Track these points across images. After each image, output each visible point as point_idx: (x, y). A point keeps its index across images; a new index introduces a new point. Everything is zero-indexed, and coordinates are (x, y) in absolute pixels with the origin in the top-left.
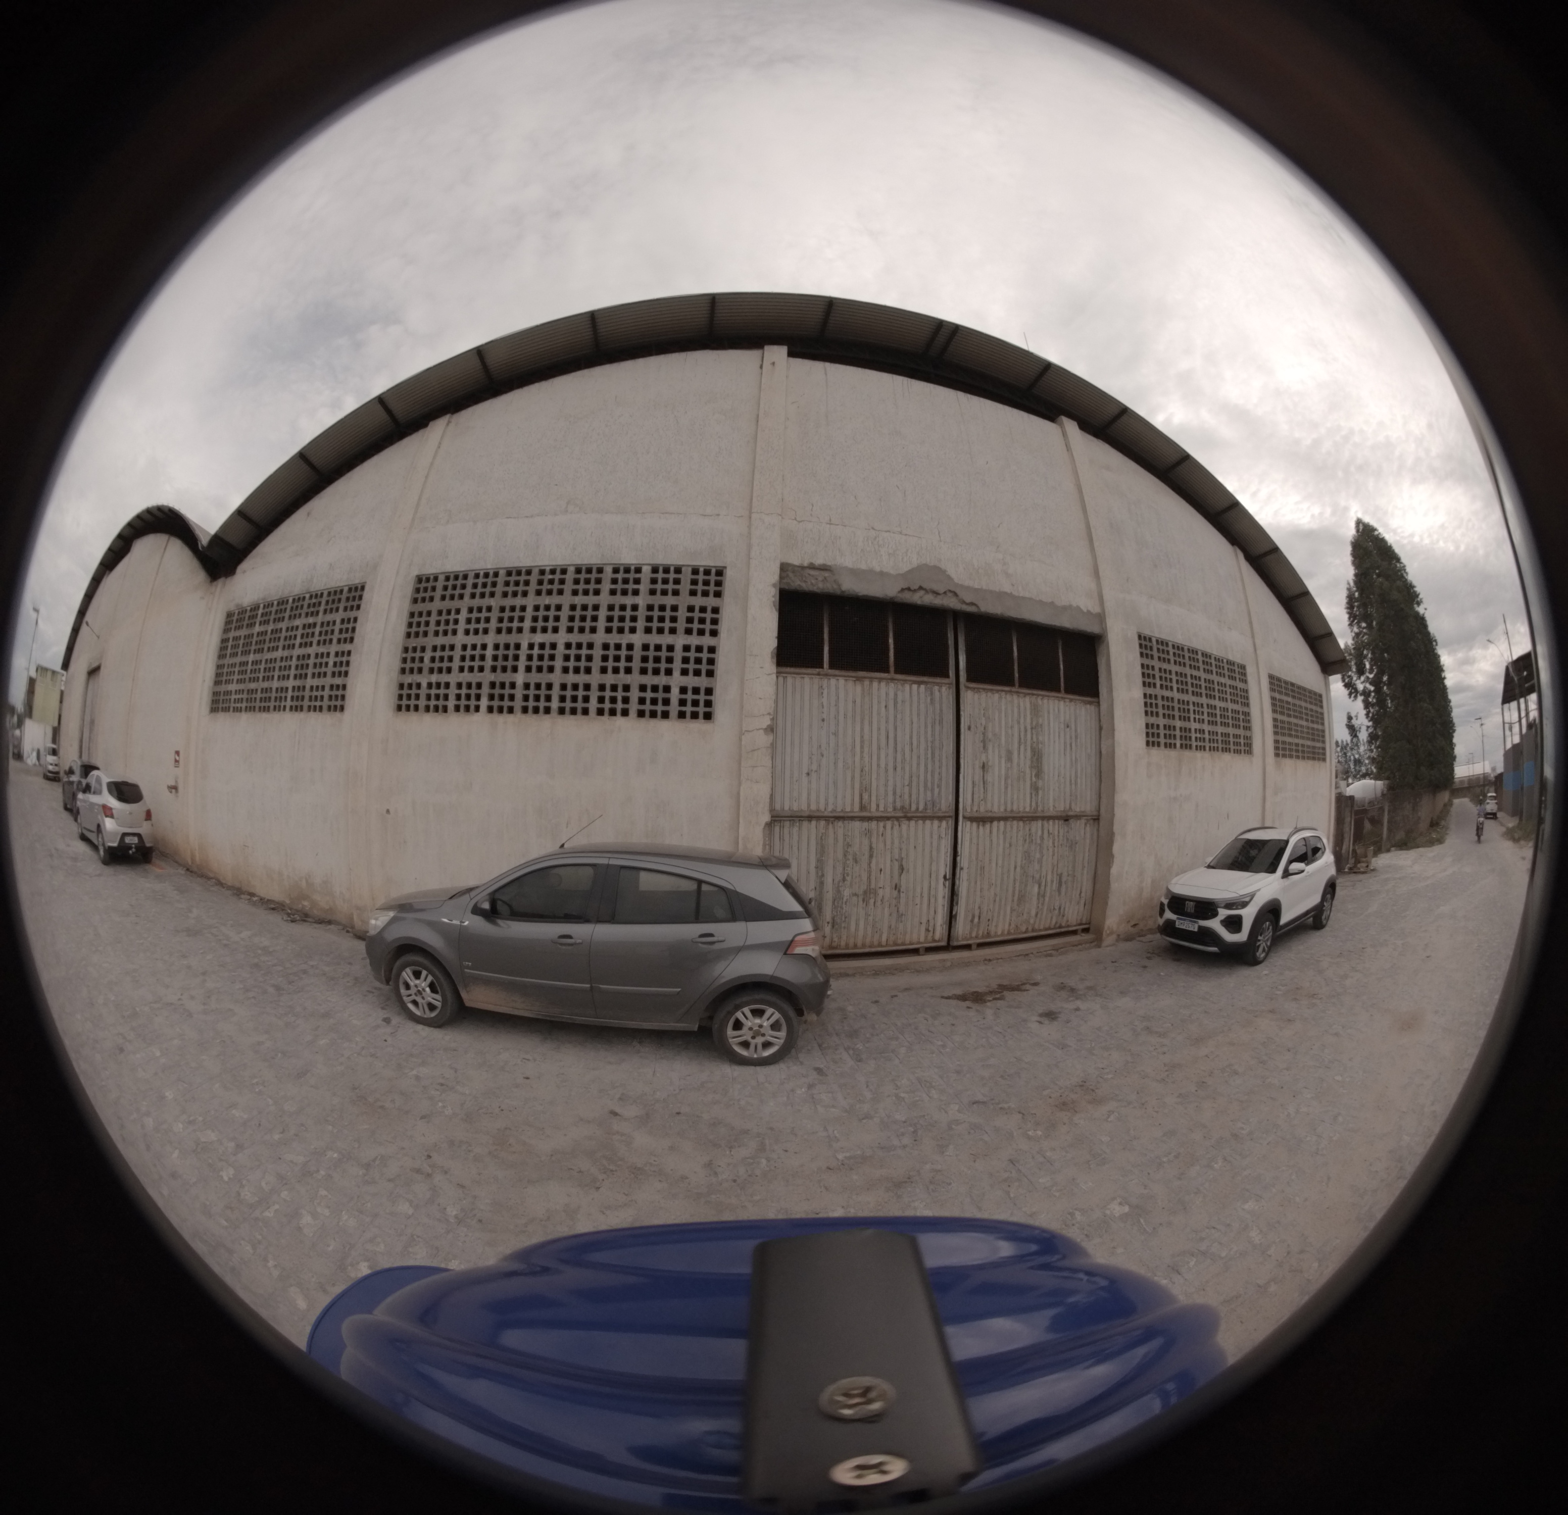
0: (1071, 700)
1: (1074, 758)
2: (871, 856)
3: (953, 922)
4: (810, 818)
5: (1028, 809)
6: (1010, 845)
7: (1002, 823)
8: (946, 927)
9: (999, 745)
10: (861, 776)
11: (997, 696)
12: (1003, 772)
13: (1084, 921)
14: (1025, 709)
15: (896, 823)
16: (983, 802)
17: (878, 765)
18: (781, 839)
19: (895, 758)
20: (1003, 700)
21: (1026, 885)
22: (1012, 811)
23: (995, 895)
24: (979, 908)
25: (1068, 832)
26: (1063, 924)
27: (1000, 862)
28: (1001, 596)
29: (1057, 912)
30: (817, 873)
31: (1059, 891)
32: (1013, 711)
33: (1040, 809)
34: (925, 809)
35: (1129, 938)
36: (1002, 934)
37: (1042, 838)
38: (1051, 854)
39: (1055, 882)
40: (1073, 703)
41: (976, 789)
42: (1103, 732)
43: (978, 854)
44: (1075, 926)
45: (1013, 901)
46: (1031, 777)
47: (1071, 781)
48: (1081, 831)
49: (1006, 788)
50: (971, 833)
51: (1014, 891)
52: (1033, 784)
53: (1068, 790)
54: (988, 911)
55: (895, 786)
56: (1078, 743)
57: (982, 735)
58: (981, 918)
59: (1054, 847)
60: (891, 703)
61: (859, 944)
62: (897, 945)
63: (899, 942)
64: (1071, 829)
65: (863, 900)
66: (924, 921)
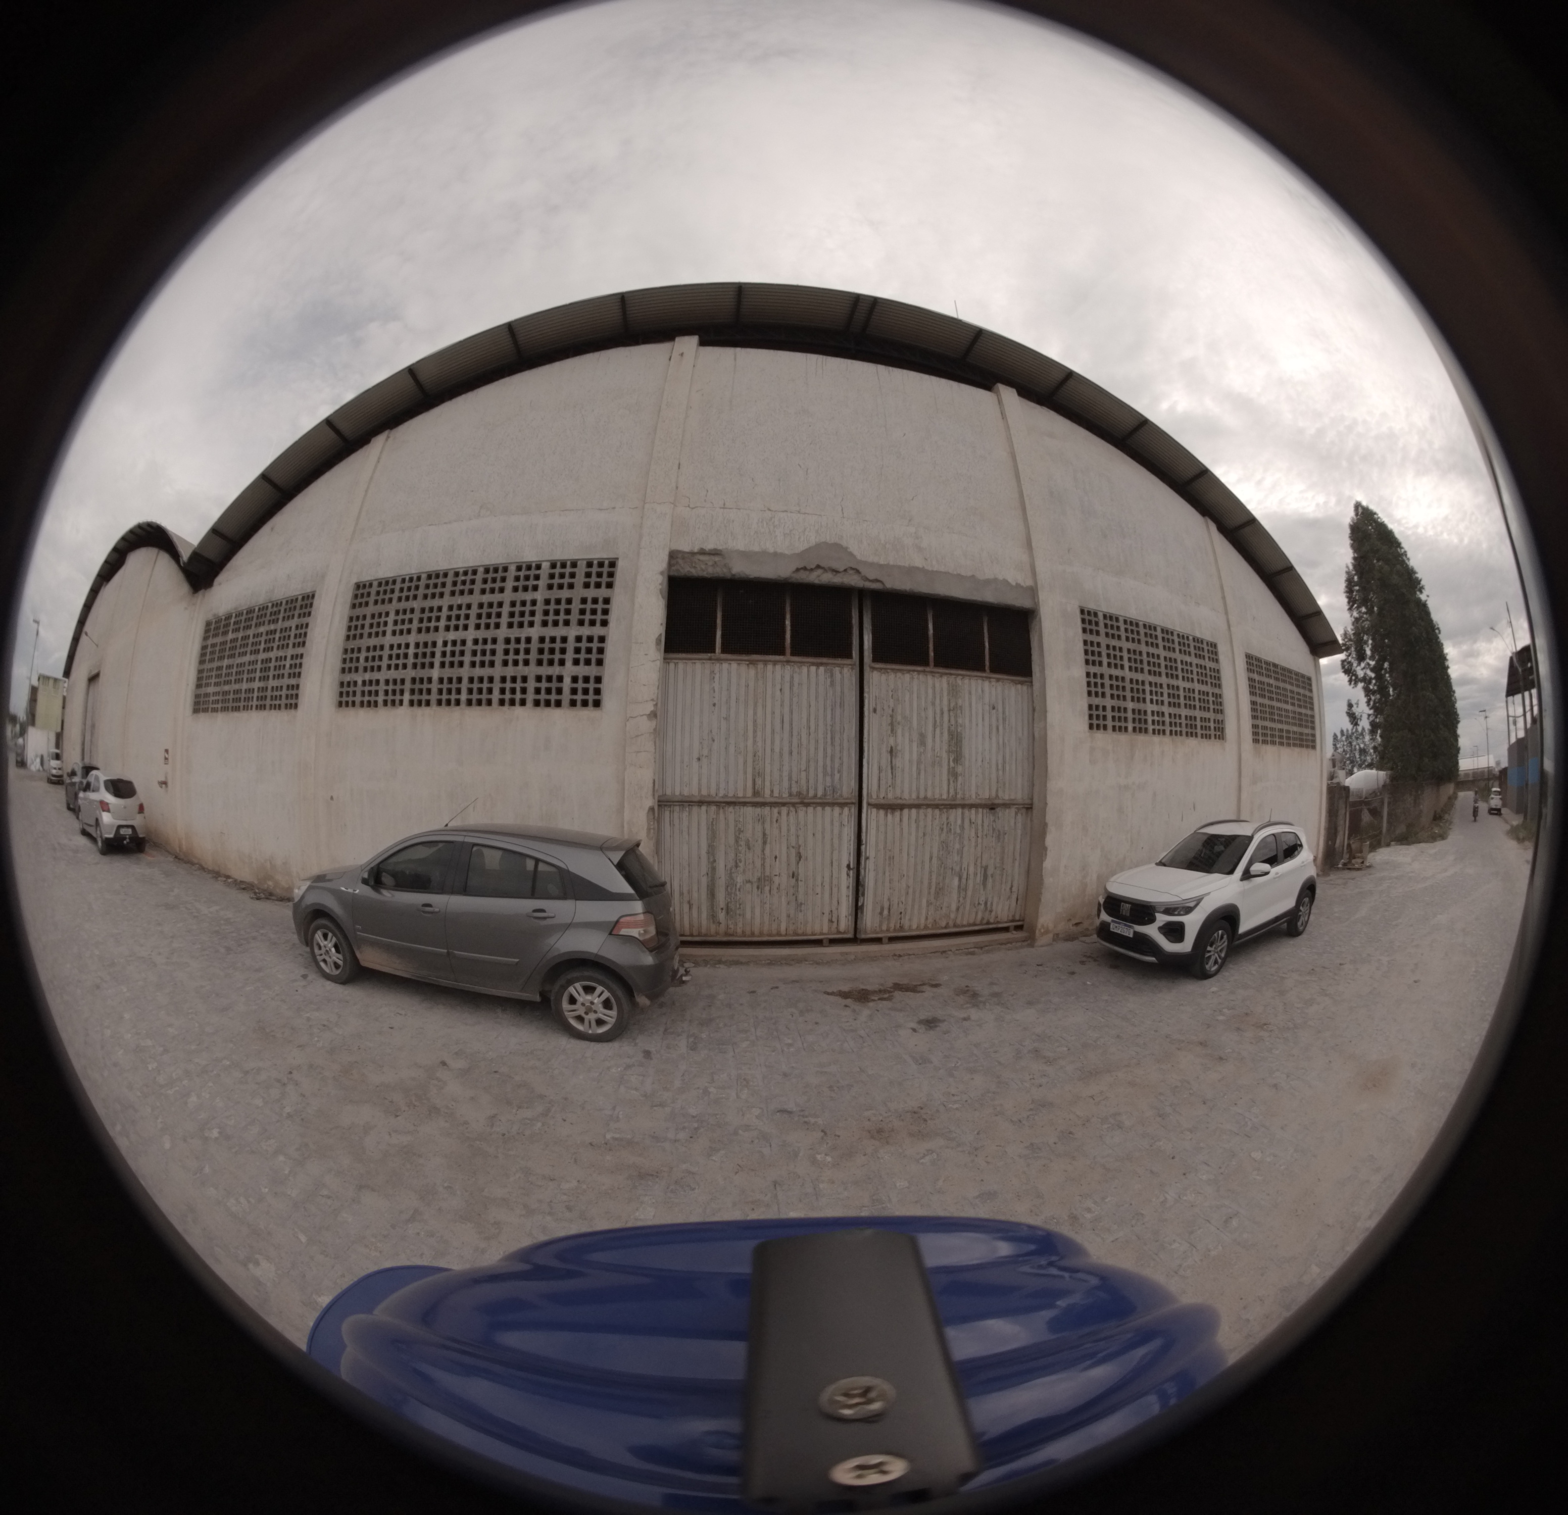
0: (998, 680)
1: (1001, 742)
2: (765, 843)
3: (859, 914)
4: (700, 803)
5: (945, 797)
6: (924, 835)
7: (914, 811)
8: (851, 919)
9: (909, 728)
10: (754, 761)
11: (907, 677)
12: (915, 756)
13: (1017, 918)
14: (941, 689)
15: (792, 809)
16: (891, 788)
17: (772, 750)
18: (672, 823)
19: (791, 743)
20: (915, 682)
21: (944, 878)
22: (926, 798)
23: (908, 887)
24: (889, 900)
25: (994, 821)
26: (992, 920)
27: (912, 853)
28: (911, 571)
29: (982, 907)
30: (709, 859)
31: (985, 884)
32: (927, 693)
33: (959, 796)
34: (825, 795)
35: (1070, 938)
36: (918, 928)
37: (962, 827)
38: (973, 844)
39: (979, 875)
40: (1000, 683)
41: (883, 775)
42: (1036, 715)
43: (886, 843)
44: (1006, 922)
45: (929, 893)
46: (949, 762)
47: (997, 765)
48: (1009, 820)
49: (919, 774)
50: (877, 821)
51: (930, 884)
52: (951, 770)
53: (994, 776)
54: (900, 903)
55: (791, 772)
56: (1007, 726)
57: (890, 718)
58: (892, 911)
59: (978, 837)
60: (787, 686)
61: (757, 932)
62: (797, 935)
63: (800, 932)
64: (999, 819)
65: (758, 888)
66: (827, 911)
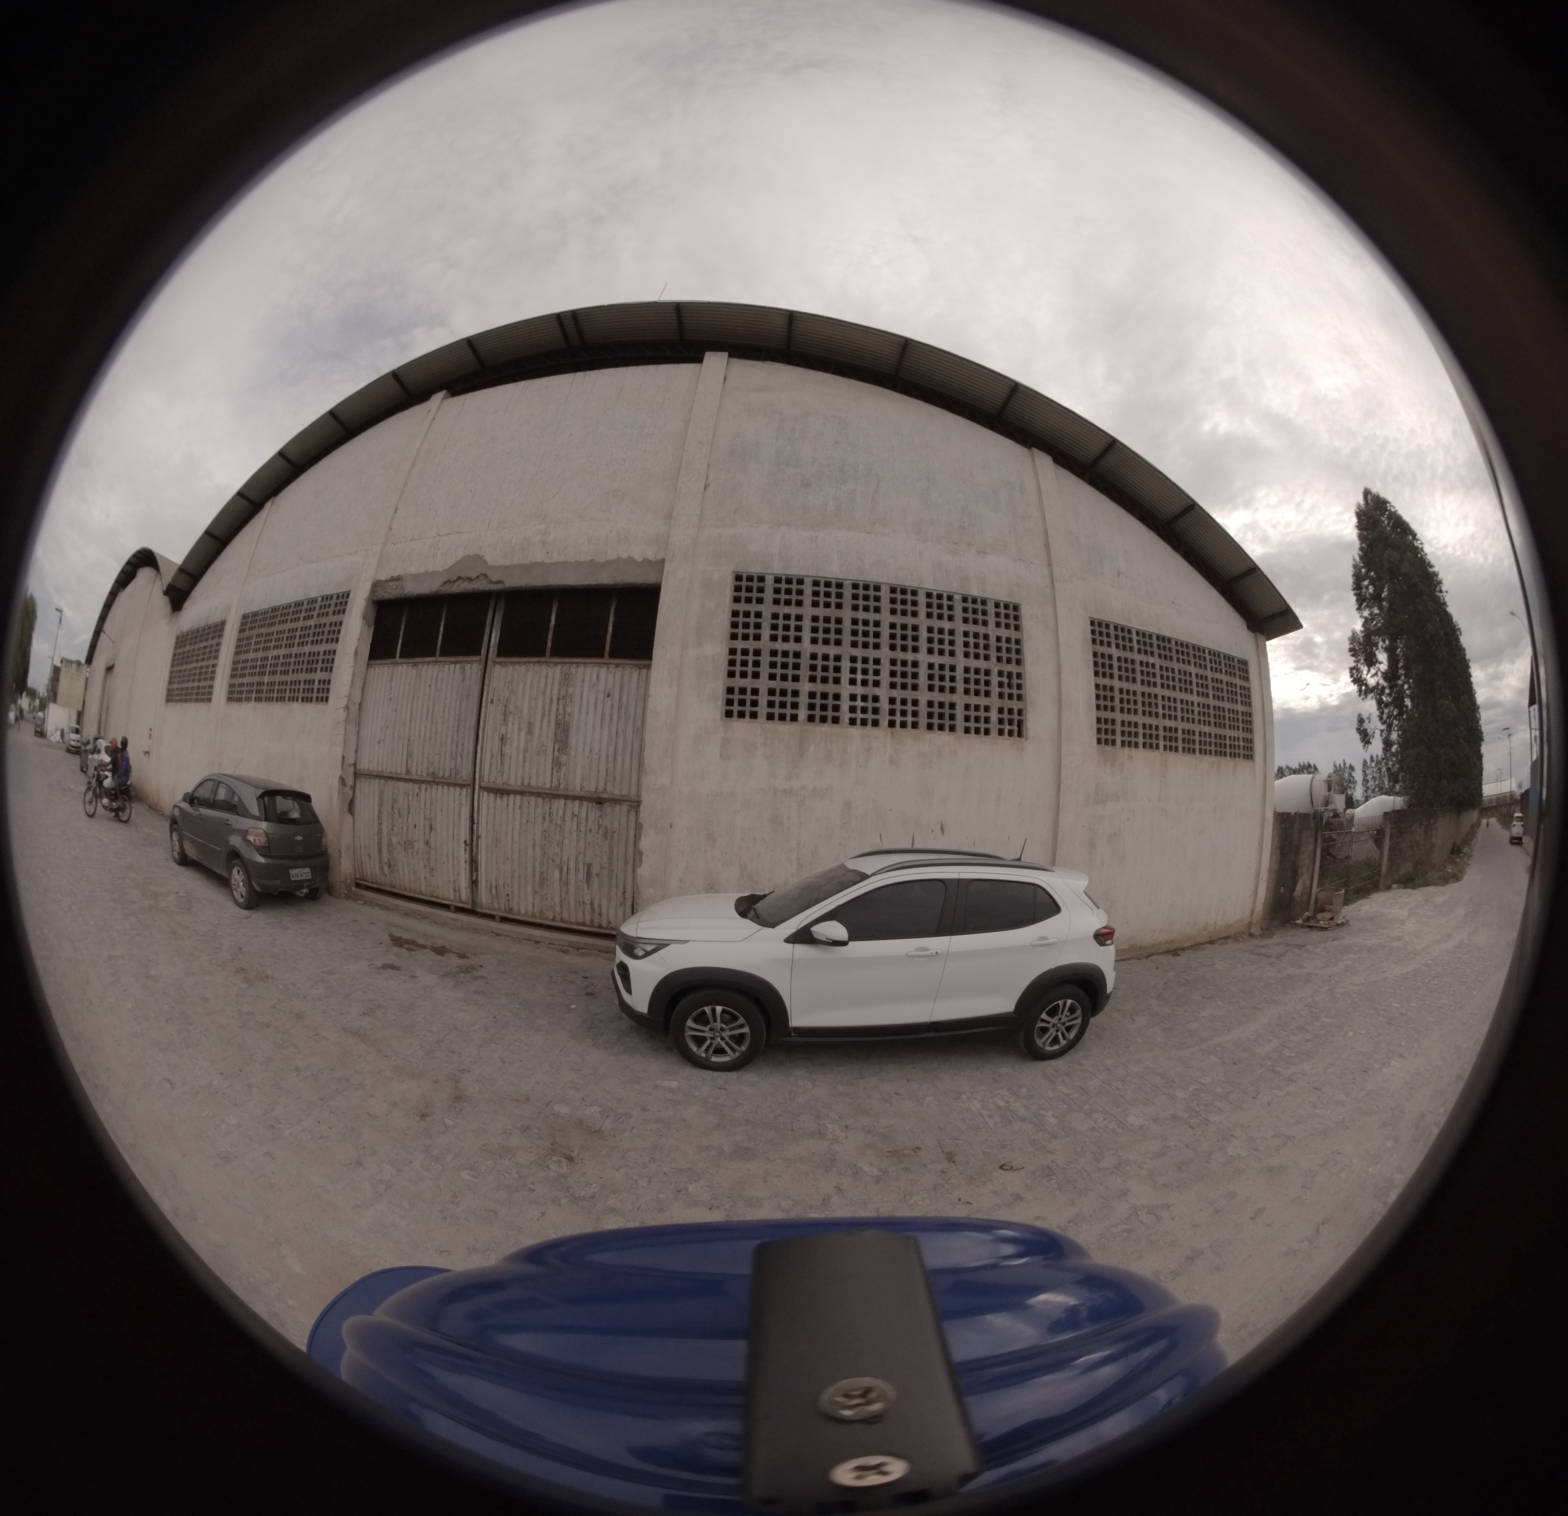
0: (616, 666)
1: (613, 732)
3: (476, 888)
5: (548, 786)
6: (528, 822)
7: (518, 797)
8: (471, 891)
9: (520, 718)
10: (408, 745)
11: (524, 668)
12: (522, 745)
14: (554, 679)
15: (428, 786)
16: (499, 774)
17: (419, 736)
19: (431, 729)
20: (531, 672)
21: (547, 868)
22: (529, 786)
23: (513, 871)
24: (496, 880)
25: (598, 816)
27: (516, 838)
28: (533, 567)
29: (589, 907)
30: (378, 821)
31: (588, 882)
32: (539, 683)
33: (562, 786)
34: (450, 776)
36: (525, 914)
37: (564, 819)
38: (575, 838)
39: (581, 871)
40: (619, 669)
41: (493, 760)
43: (495, 825)
45: (533, 880)
46: (554, 751)
47: (608, 757)
48: (618, 816)
49: (524, 761)
50: (488, 804)
51: (534, 871)
52: (555, 759)
53: (603, 768)
54: (506, 885)
55: (429, 754)
56: (621, 716)
57: (504, 708)
58: (499, 891)
59: (581, 831)
60: (434, 681)
61: (408, 888)
62: (433, 897)
63: (435, 894)
64: (606, 815)
65: (405, 849)
66: (451, 880)
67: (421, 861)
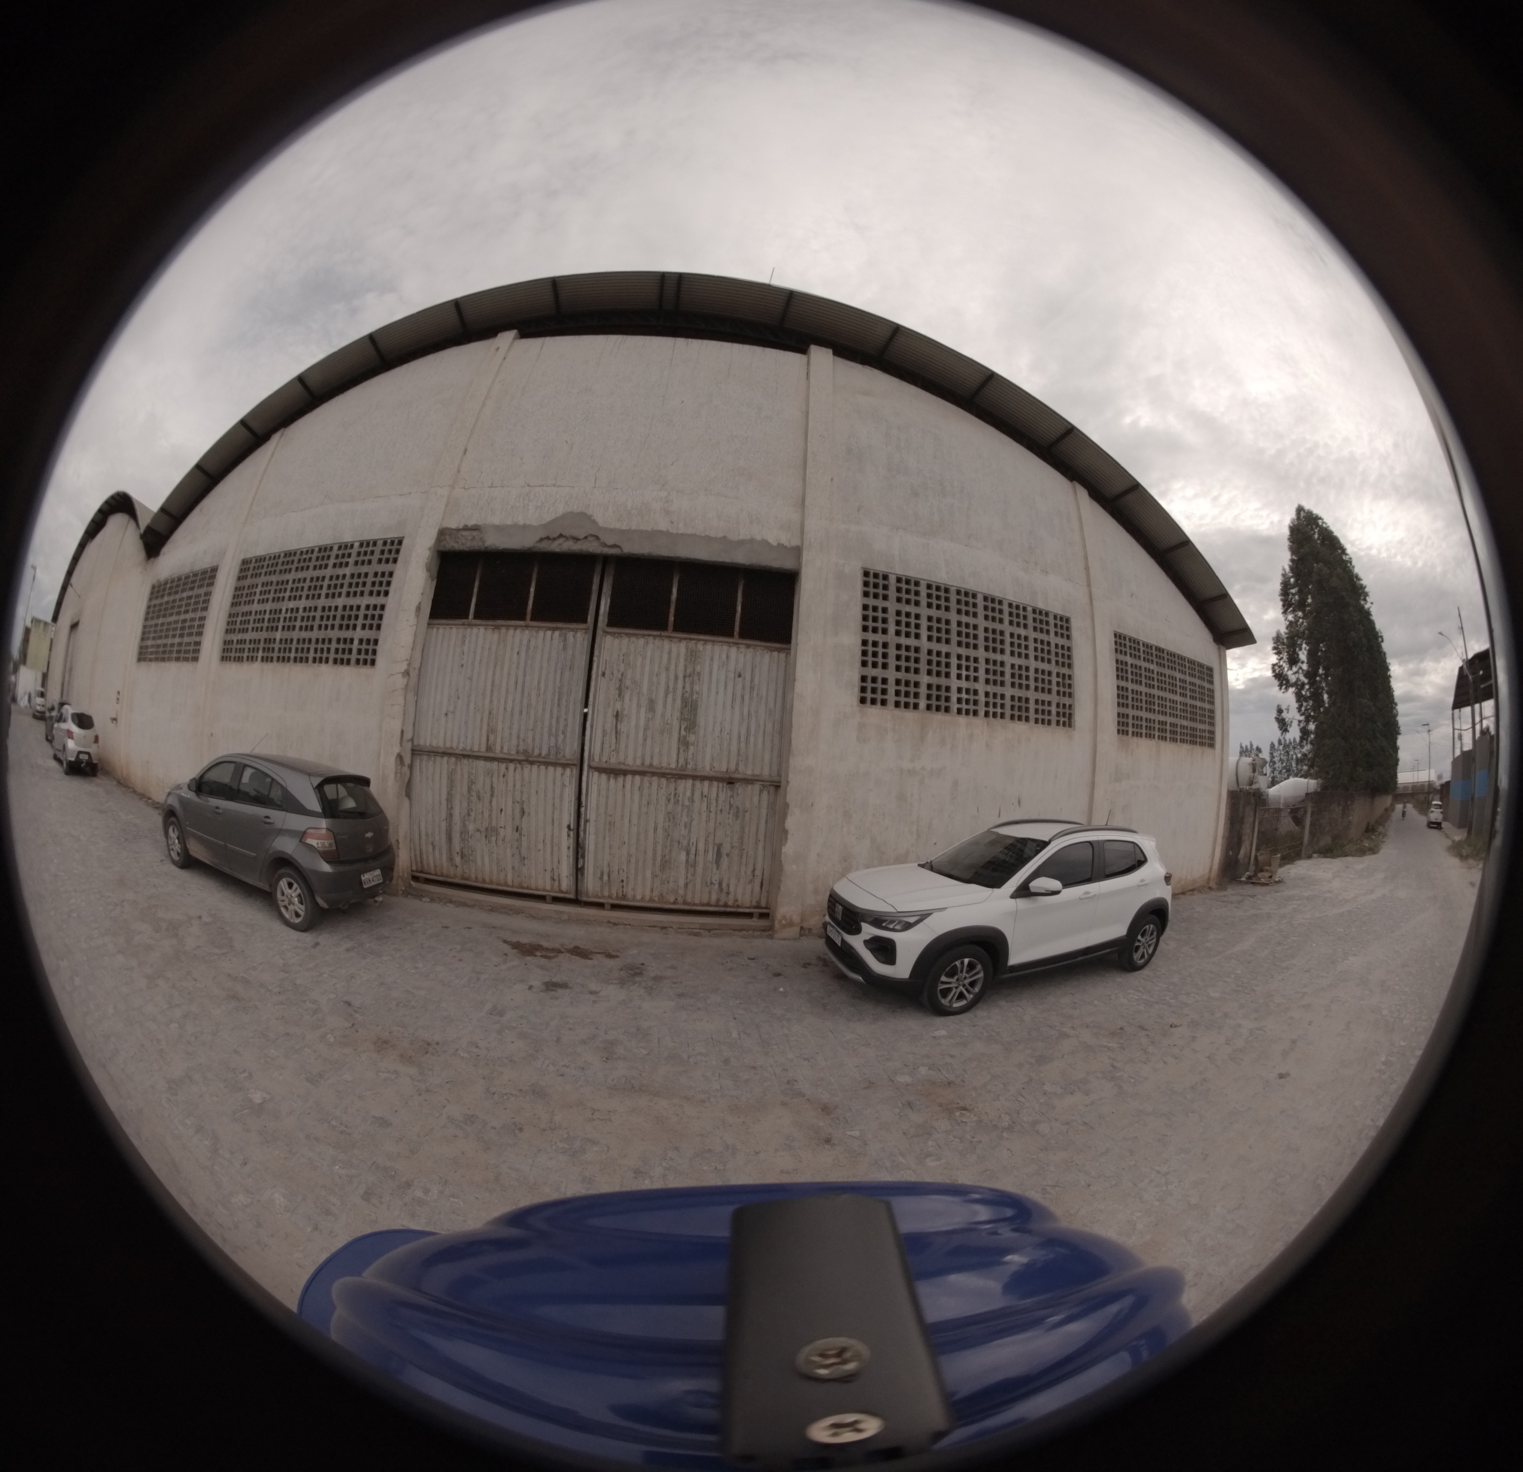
0: (748, 646)
1: (746, 714)
2: (492, 796)
3: (580, 875)
4: (444, 754)
5: (673, 766)
6: (649, 803)
7: (638, 777)
8: (572, 879)
9: (638, 693)
10: (489, 719)
11: (642, 641)
12: (642, 723)
13: (760, 905)
14: (678, 655)
15: (518, 765)
16: (614, 753)
17: (505, 709)
18: (421, 772)
19: (521, 702)
20: (650, 646)
21: (670, 851)
22: (651, 765)
23: (630, 856)
24: (609, 866)
25: (732, 796)
26: (730, 903)
27: (635, 821)
28: (651, 534)
29: (717, 886)
30: (448, 805)
31: (718, 862)
32: (661, 657)
33: (689, 767)
34: (549, 754)
36: (642, 899)
37: (692, 800)
38: (704, 819)
39: (711, 853)
40: (750, 649)
41: (606, 739)
43: (607, 807)
44: (749, 908)
45: (654, 864)
46: (680, 730)
47: (739, 737)
48: (751, 797)
49: (645, 740)
50: (599, 785)
51: (655, 854)
52: (682, 738)
53: (734, 748)
54: (621, 872)
55: (519, 729)
56: (755, 695)
57: (618, 682)
58: (612, 877)
59: (710, 812)
60: (524, 649)
61: (487, 879)
62: (522, 888)
63: (525, 885)
64: (738, 795)
65: (486, 837)
66: (549, 868)
67: (508, 850)
